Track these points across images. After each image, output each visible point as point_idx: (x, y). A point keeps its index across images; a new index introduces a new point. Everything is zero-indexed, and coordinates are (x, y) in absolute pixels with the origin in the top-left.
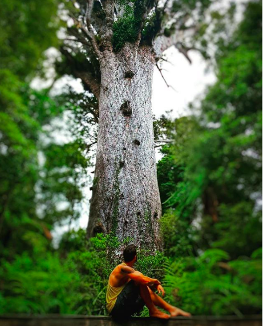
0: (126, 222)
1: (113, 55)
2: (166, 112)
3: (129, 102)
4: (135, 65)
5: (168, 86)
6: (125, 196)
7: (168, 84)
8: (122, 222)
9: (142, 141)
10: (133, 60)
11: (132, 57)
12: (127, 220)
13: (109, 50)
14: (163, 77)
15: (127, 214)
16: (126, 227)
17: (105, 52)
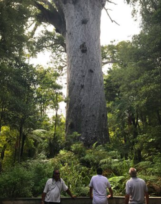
0: (87, 121)
1: (73, 6)
2: (111, 42)
3: (85, 43)
4: (88, 13)
5: (112, 21)
6: (85, 106)
7: (112, 20)
8: (84, 121)
9: (94, 70)
10: (87, 9)
11: (86, 7)
12: (87, 120)
13: (70, 3)
14: (108, 15)
15: (87, 116)
16: (87, 123)
17: (67, 4)
